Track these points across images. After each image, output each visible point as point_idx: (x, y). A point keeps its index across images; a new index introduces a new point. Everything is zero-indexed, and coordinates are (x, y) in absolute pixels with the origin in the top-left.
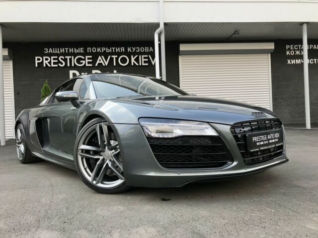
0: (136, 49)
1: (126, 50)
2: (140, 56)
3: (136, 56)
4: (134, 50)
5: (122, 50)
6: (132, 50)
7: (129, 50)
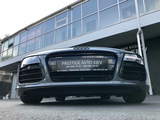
0: (134, 47)
1: (129, 48)
2: (136, 50)
3: (134, 50)
4: (133, 47)
5: (126, 48)
6: (132, 47)
7: (130, 47)
